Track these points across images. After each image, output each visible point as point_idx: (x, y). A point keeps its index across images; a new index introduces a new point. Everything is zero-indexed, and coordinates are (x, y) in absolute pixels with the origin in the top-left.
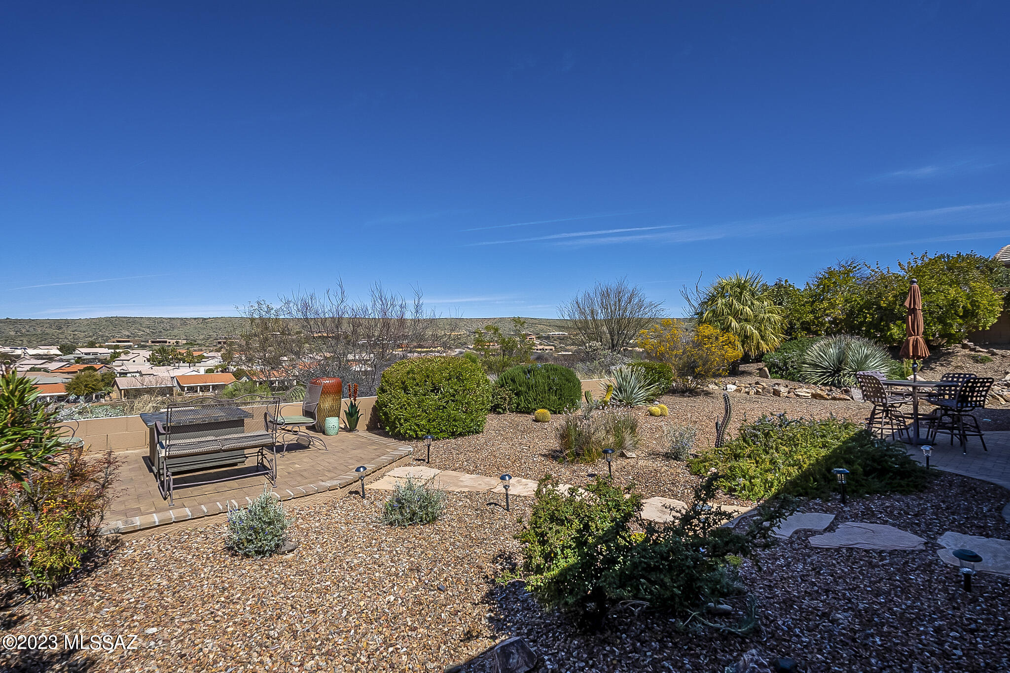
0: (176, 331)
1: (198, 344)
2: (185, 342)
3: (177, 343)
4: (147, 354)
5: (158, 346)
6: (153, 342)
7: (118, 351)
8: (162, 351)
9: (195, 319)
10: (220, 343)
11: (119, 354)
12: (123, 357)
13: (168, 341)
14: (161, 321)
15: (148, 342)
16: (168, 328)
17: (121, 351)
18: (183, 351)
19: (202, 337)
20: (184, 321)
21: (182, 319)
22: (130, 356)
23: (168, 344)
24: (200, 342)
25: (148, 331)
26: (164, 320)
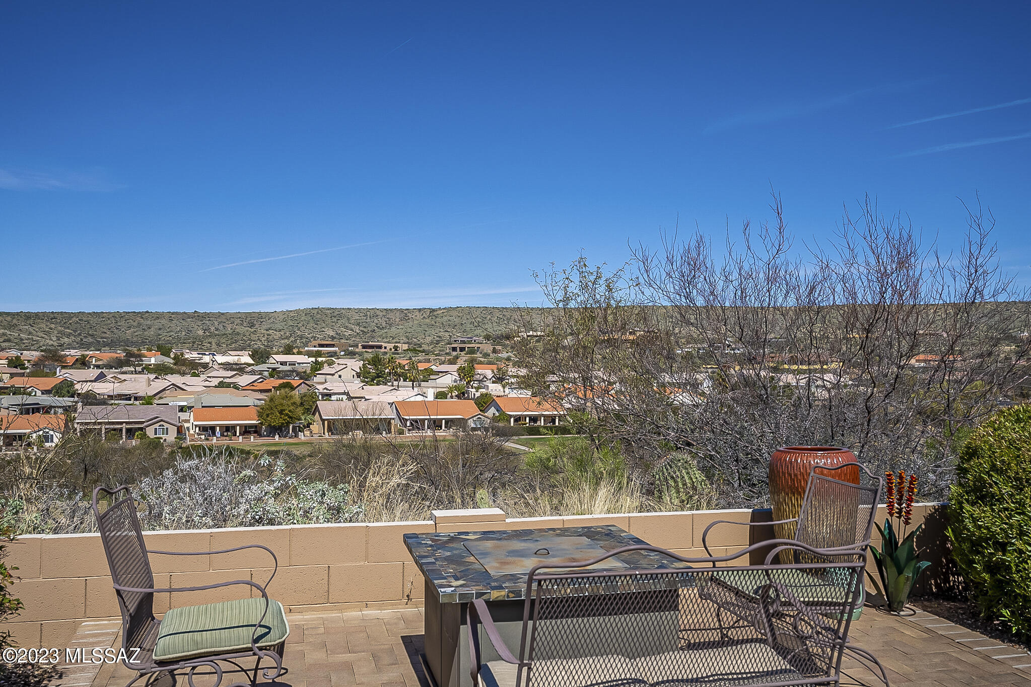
0: (393, 329)
1: (423, 351)
2: (405, 347)
3: (396, 348)
4: (356, 365)
5: (369, 354)
6: (364, 347)
7: (320, 359)
8: (376, 361)
9: (420, 310)
10: (454, 349)
11: (322, 364)
12: (326, 369)
13: (384, 345)
14: (372, 313)
15: (357, 346)
16: (384, 324)
17: (324, 359)
18: (404, 362)
19: (429, 339)
20: (405, 314)
21: (401, 311)
22: (336, 367)
23: (383, 350)
24: (425, 347)
25: (357, 329)
26: (378, 313)
